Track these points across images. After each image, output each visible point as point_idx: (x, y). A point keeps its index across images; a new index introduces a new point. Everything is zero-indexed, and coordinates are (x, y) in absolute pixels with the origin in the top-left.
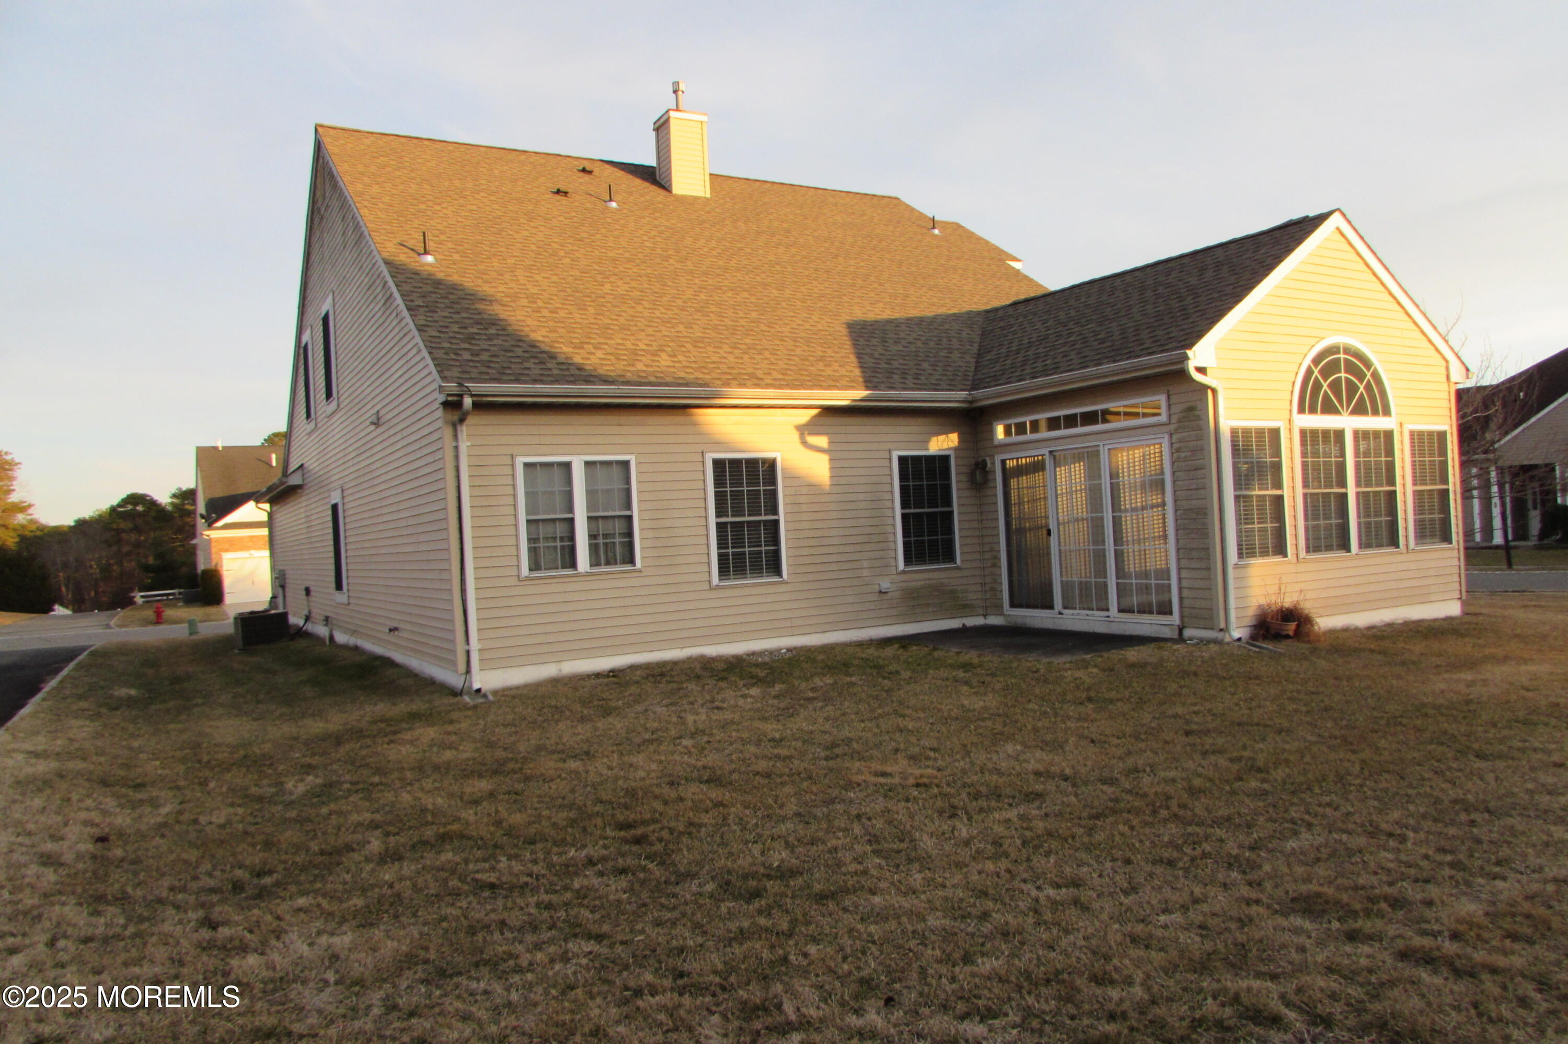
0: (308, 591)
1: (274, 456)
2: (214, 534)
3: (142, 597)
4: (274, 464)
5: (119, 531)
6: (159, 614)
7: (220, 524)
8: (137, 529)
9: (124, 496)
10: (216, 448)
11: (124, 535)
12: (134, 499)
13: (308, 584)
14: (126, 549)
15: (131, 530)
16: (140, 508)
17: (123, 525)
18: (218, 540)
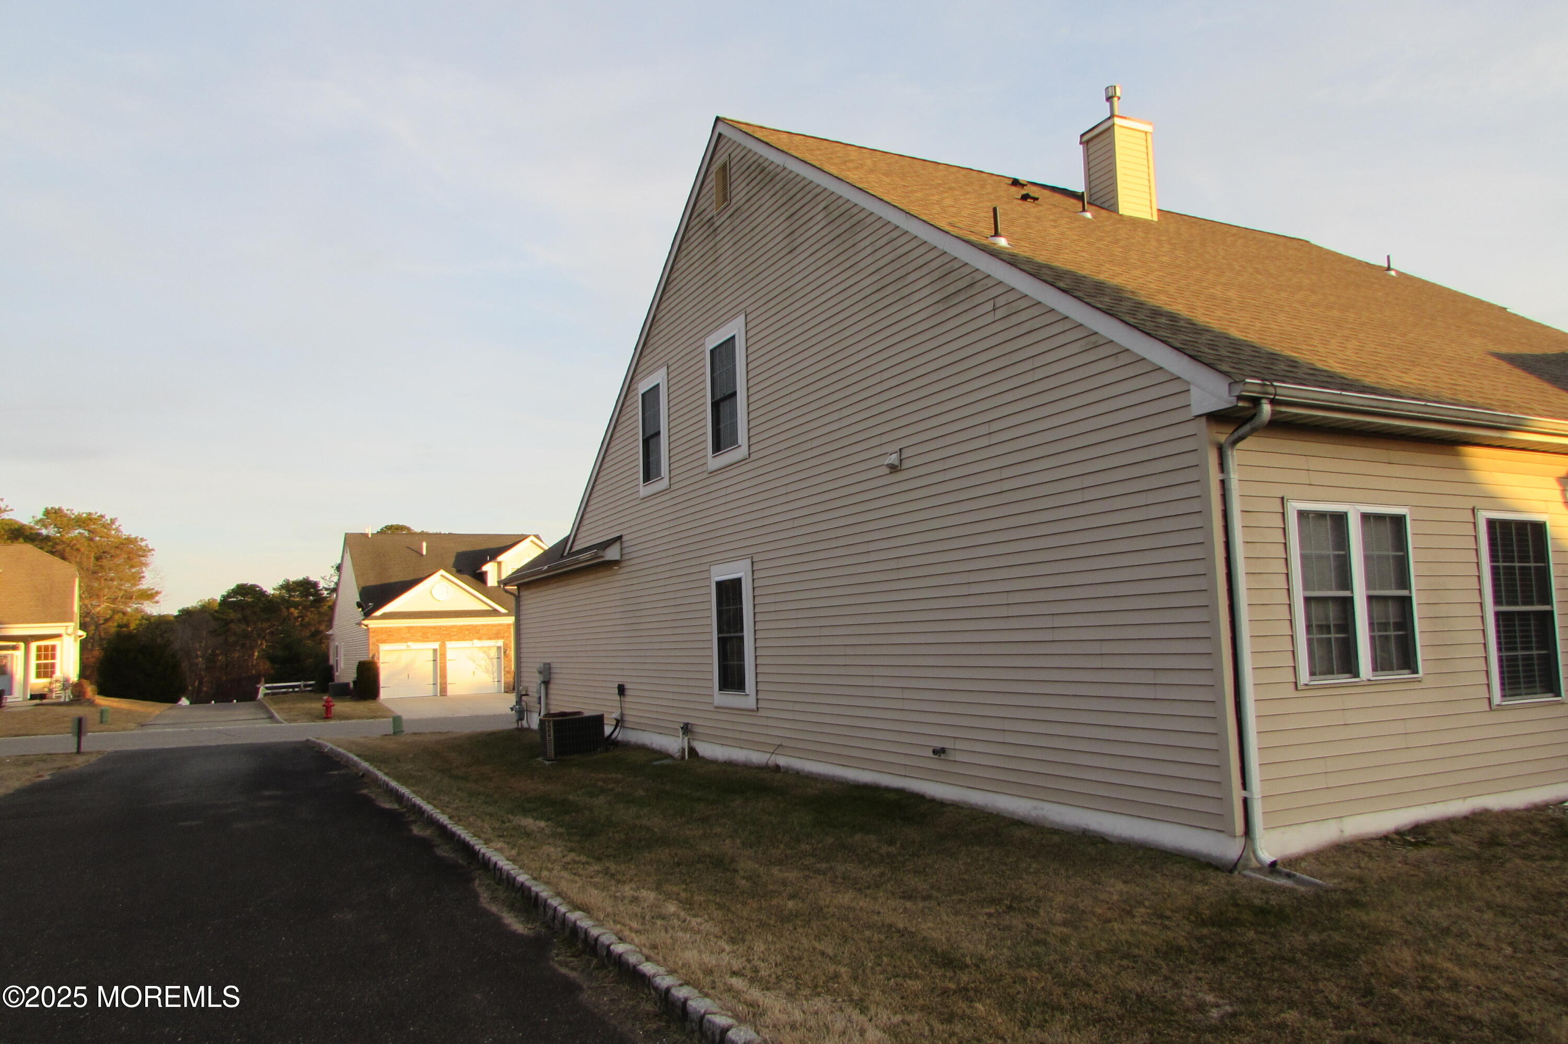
0: (621, 690)
1: (424, 544)
2: (372, 624)
3: (267, 688)
4: (424, 553)
5: (227, 622)
6: (328, 708)
7: (378, 613)
8: (245, 620)
9: (233, 586)
10: (366, 535)
11: (232, 626)
12: (242, 590)
13: (621, 680)
14: (232, 639)
15: (239, 621)
16: (249, 599)
17: (232, 615)
18: (376, 631)
